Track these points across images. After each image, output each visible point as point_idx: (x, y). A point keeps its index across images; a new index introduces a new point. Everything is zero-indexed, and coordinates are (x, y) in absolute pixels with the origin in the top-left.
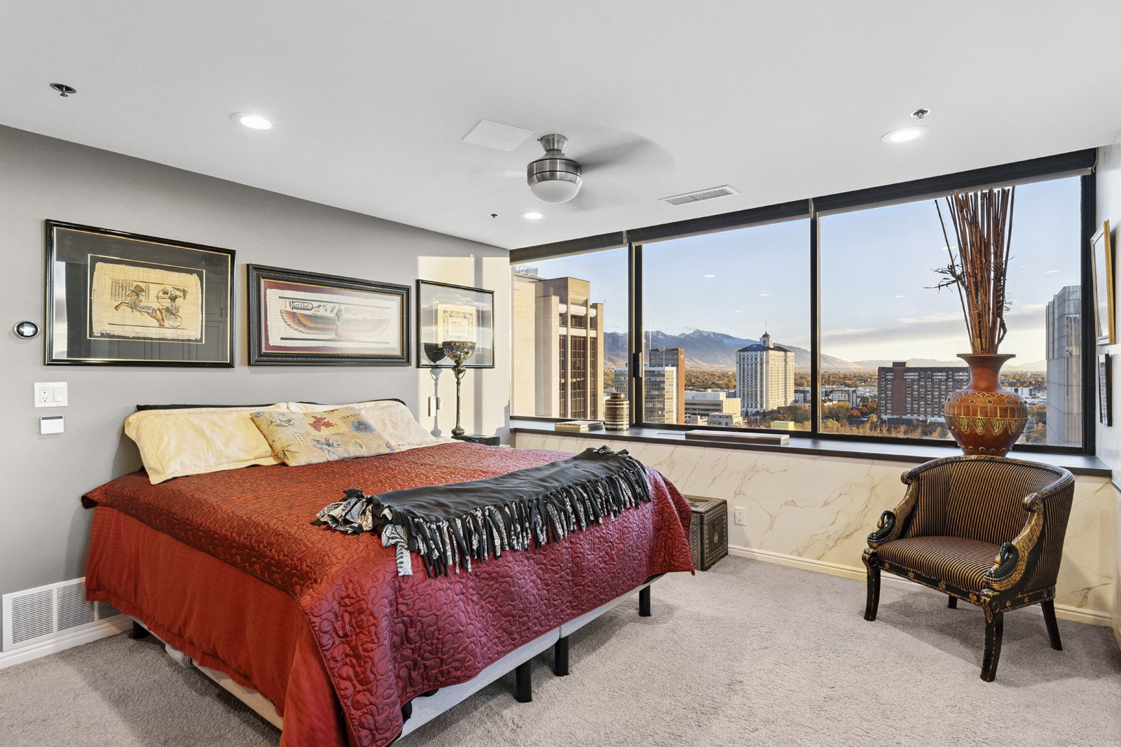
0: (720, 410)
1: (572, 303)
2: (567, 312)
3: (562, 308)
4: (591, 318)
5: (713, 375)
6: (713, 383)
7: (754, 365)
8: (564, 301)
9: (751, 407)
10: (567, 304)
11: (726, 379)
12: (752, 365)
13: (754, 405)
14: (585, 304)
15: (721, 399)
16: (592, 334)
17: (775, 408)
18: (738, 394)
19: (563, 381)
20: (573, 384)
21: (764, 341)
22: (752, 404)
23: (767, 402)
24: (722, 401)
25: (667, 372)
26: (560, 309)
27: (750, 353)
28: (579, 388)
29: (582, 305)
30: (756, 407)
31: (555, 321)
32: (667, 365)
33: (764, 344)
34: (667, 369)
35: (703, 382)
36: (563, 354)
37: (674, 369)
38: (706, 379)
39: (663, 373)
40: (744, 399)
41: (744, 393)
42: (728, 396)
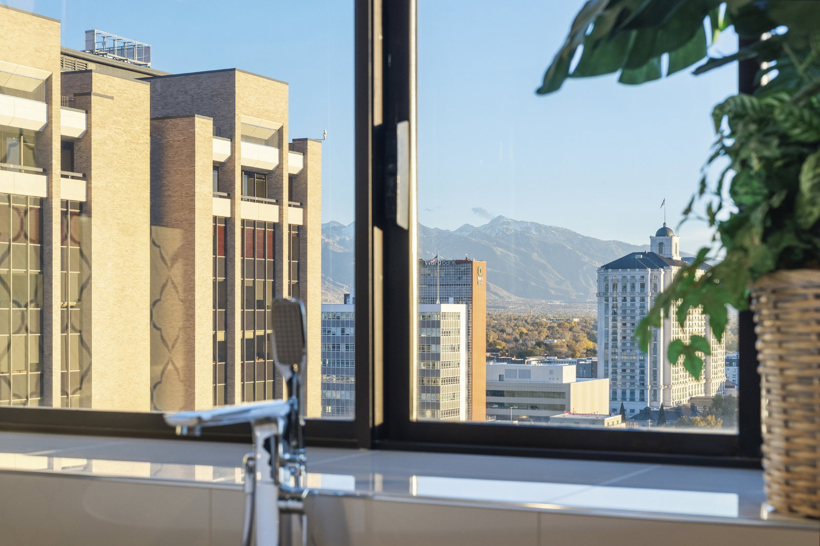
0: (563, 408)
1: (246, 138)
2: (232, 159)
3: (220, 149)
4: (292, 178)
5: (536, 324)
6: (539, 344)
7: (638, 299)
8: (225, 129)
9: (632, 399)
10: (232, 138)
11: (568, 335)
12: (633, 300)
13: (637, 395)
14: (277, 139)
15: (565, 381)
16: (293, 216)
17: (685, 401)
18: (601, 369)
19: (221, 336)
20: (248, 345)
21: (661, 244)
22: (632, 393)
23: (668, 386)
24: (569, 385)
25: (444, 315)
26: (215, 150)
27: (629, 273)
28: (261, 355)
29: (267, 143)
30: (642, 400)
31: (204, 181)
32: (445, 300)
33: (661, 251)
34: (446, 308)
35: (516, 340)
36: (224, 266)
37: (461, 308)
38: (521, 334)
39: (435, 318)
40: (614, 380)
41: (615, 366)
42: (580, 376)
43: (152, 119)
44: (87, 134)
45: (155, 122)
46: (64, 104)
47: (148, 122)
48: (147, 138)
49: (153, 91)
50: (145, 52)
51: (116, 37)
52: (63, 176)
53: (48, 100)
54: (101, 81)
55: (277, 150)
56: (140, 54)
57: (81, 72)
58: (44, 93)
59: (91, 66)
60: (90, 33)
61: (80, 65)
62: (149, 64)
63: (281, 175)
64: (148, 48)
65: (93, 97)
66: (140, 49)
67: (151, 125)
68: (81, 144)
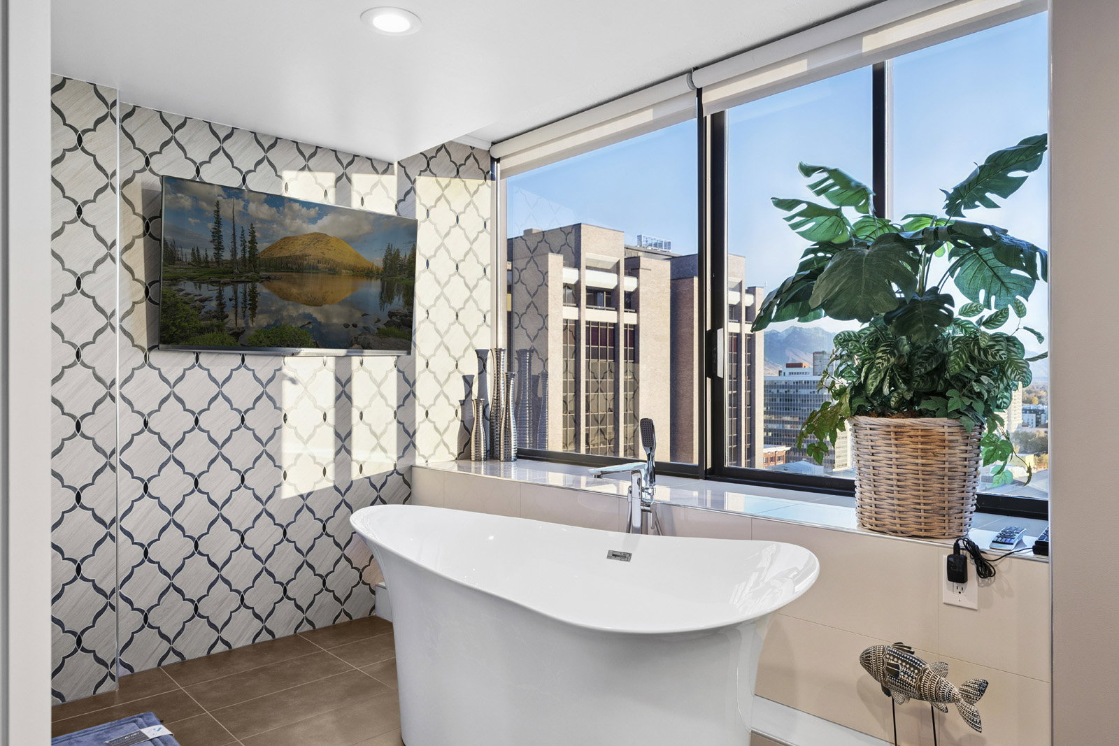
43: (671, 280)
44: (637, 290)
45: (673, 282)
46: (625, 274)
47: (669, 281)
48: (668, 290)
49: (672, 265)
50: (668, 245)
51: (653, 237)
52: (625, 311)
53: (618, 273)
54: (645, 262)
55: (739, 293)
56: (665, 246)
57: (634, 257)
58: (616, 269)
59: (640, 254)
60: (640, 237)
61: (634, 254)
62: (670, 251)
63: (741, 307)
64: (670, 243)
65: (641, 270)
66: (665, 243)
67: (671, 283)
68: (634, 295)
